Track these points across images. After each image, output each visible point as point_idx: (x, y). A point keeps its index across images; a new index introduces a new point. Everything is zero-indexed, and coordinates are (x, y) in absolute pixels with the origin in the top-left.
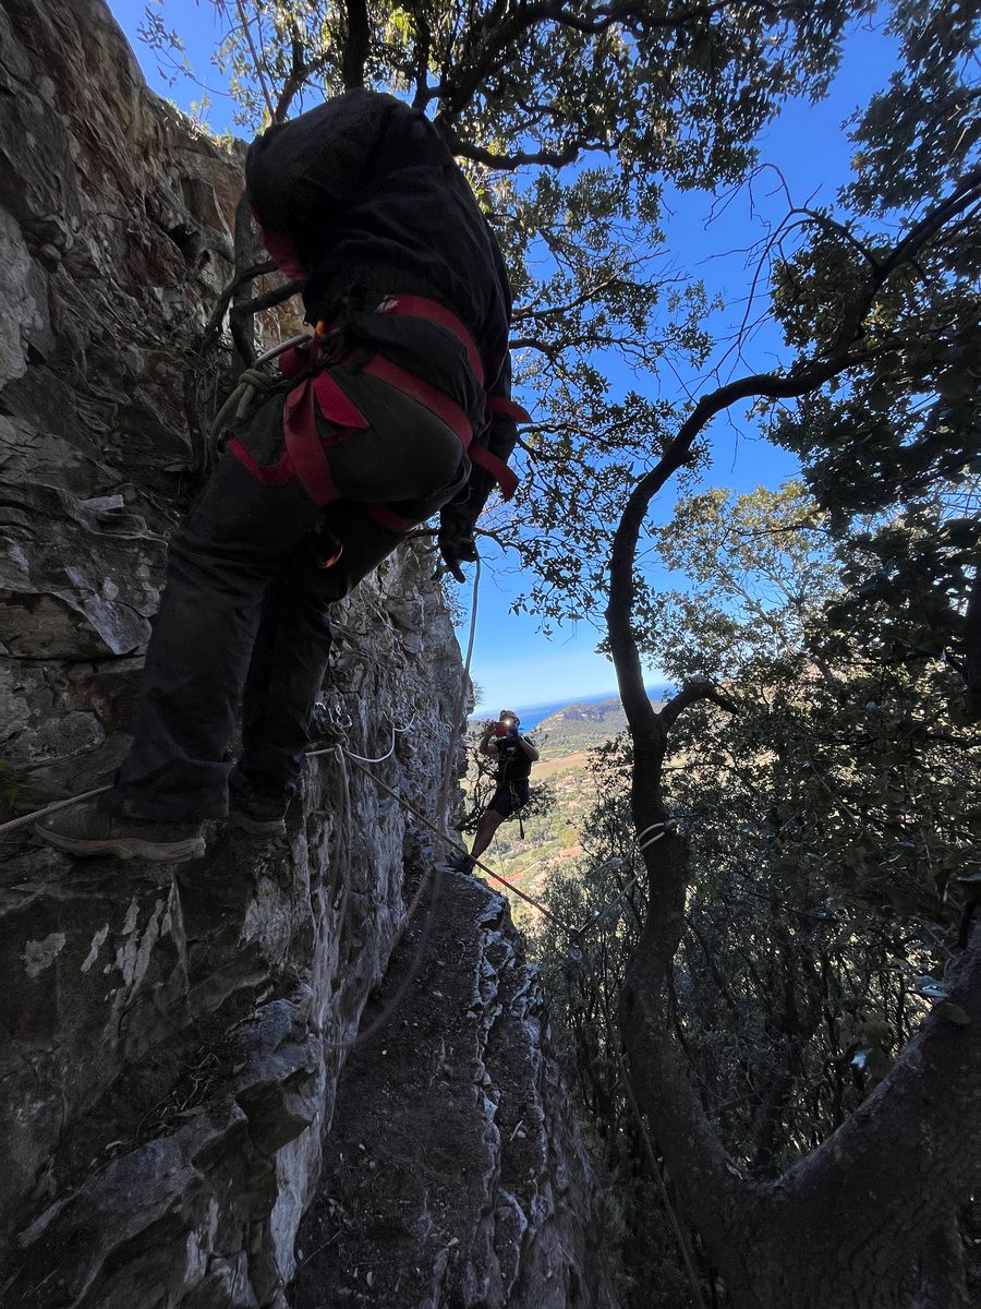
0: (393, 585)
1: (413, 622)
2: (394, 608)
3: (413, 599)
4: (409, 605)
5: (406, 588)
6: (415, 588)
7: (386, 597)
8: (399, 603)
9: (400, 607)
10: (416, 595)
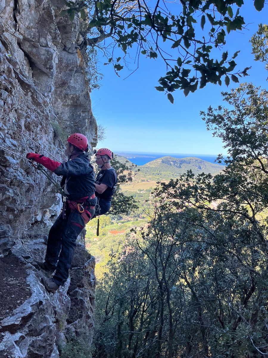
0: (28, 28)
1: (45, 65)
2: (30, 49)
3: (47, 46)
4: (43, 51)
5: (41, 35)
6: (49, 37)
7: (21, 37)
8: (34, 46)
9: (34, 50)
10: (50, 44)
